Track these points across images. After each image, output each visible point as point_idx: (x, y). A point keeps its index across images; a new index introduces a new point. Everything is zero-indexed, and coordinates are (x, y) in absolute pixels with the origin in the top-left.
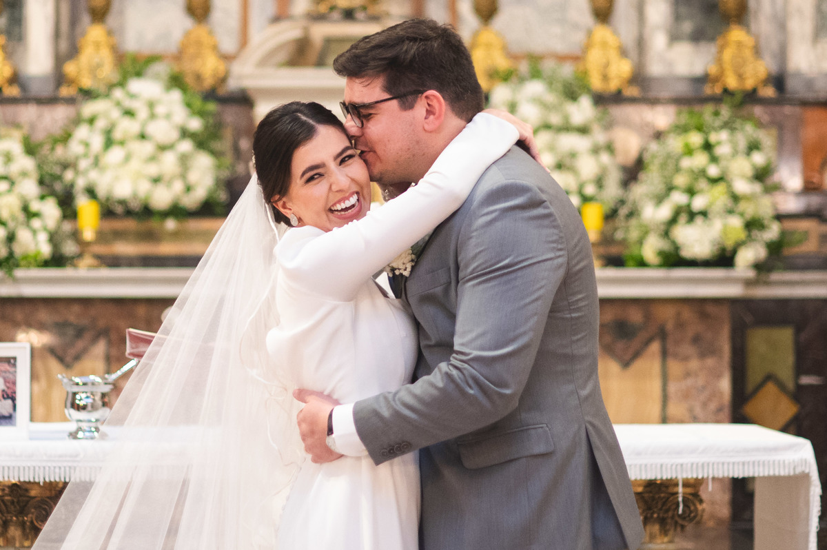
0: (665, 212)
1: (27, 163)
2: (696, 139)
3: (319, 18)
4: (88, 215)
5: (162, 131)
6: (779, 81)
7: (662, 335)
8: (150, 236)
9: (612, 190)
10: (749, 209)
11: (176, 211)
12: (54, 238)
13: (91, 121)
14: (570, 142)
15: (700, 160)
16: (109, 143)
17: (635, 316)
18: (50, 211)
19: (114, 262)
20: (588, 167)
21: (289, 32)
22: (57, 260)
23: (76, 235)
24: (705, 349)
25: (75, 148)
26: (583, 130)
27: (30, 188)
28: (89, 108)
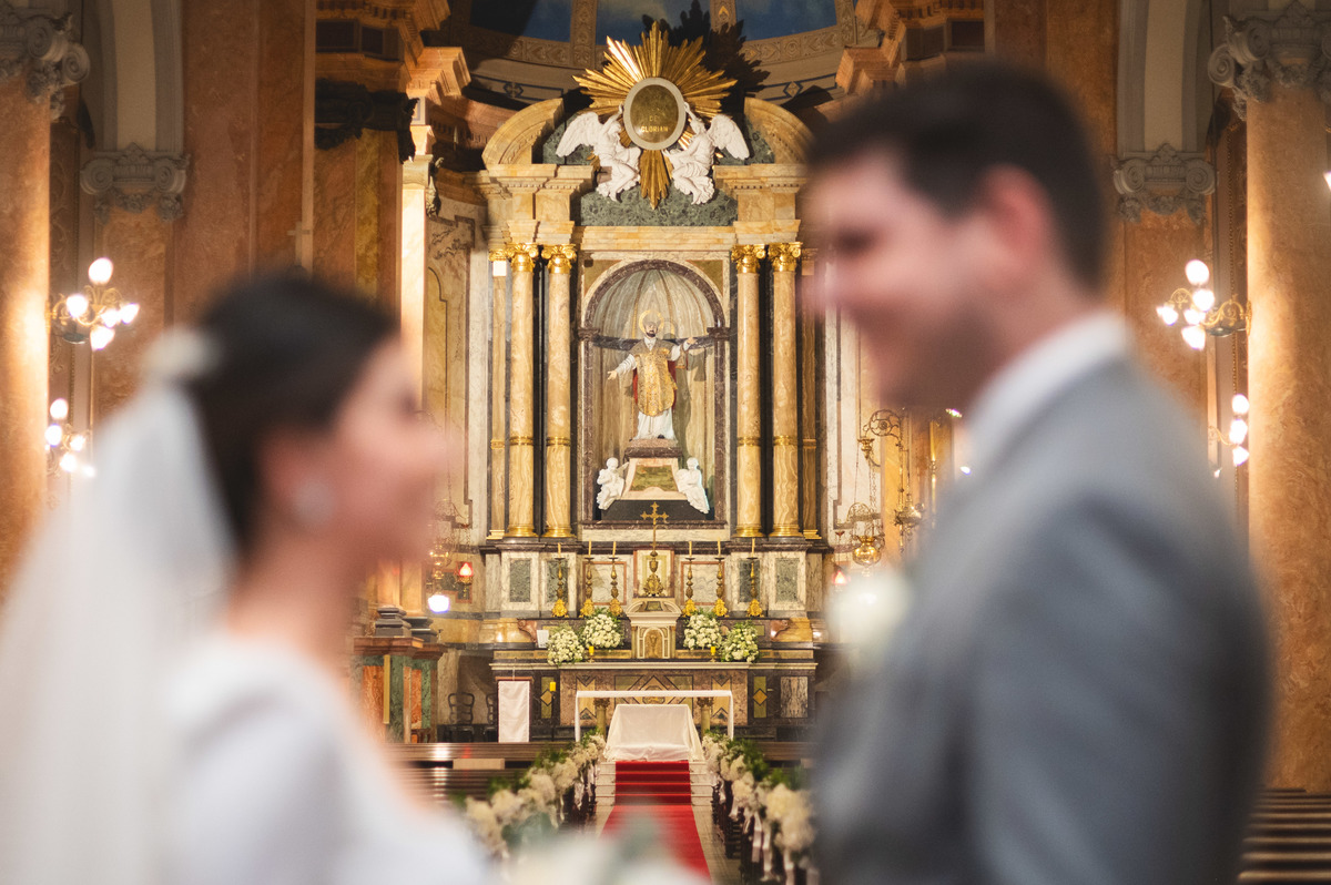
0: (730, 648)
1: (576, 637)
2: (739, 630)
3: (647, 596)
4: (591, 650)
5: (608, 628)
6: (766, 613)
7: (731, 678)
8: (605, 654)
9: (720, 642)
10: (750, 648)
11: (611, 648)
12: (583, 655)
13: (589, 625)
14: (709, 630)
15: (740, 635)
16: (594, 631)
17: (724, 674)
18: (581, 648)
19: (596, 660)
20: (714, 637)
21: (639, 602)
22: (583, 660)
23: (588, 654)
24: (741, 682)
25: (585, 632)
26: (713, 627)
27: (577, 643)
28: (588, 622)
